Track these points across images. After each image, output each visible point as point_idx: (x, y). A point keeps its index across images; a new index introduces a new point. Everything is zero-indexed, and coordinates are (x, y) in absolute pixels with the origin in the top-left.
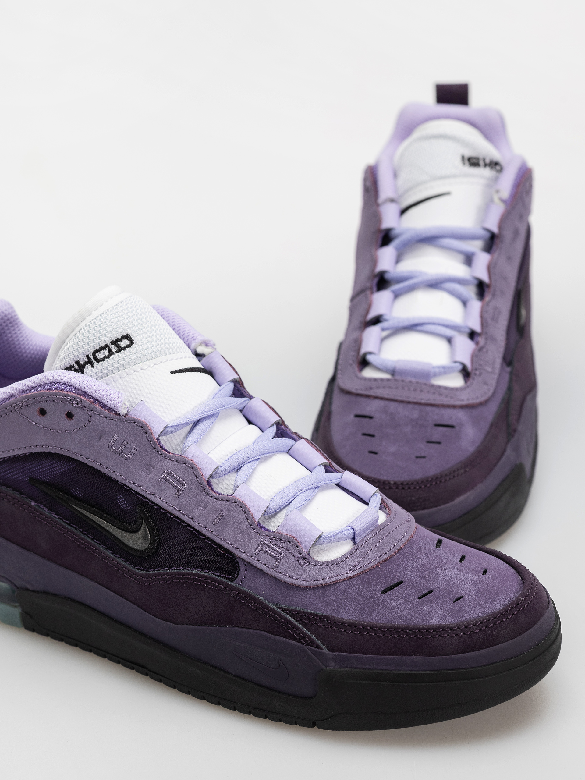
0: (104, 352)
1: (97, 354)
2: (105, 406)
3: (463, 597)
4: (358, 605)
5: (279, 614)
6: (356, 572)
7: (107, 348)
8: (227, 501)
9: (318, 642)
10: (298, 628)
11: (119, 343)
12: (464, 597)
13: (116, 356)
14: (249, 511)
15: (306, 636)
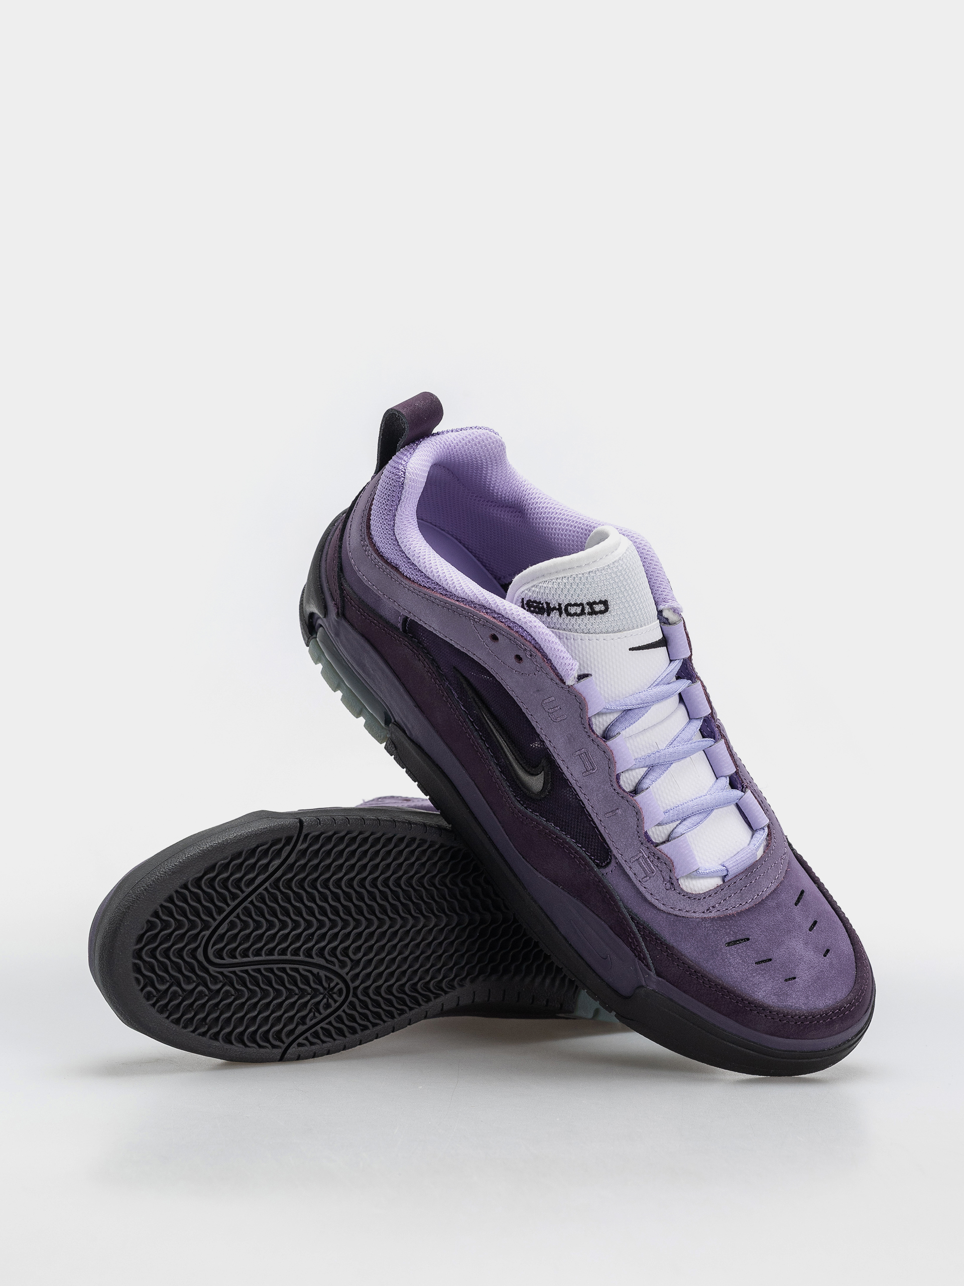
0: (577, 609)
1: (569, 607)
2: (554, 669)
3: (794, 978)
4: (700, 946)
5: (626, 920)
6: (712, 915)
7: (581, 607)
8: (627, 801)
9: (650, 961)
10: (638, 941)
11: (594, 606)
12: (796, 979)
13: (586, 618)
14: (643, 820)
15: (642, 951)
